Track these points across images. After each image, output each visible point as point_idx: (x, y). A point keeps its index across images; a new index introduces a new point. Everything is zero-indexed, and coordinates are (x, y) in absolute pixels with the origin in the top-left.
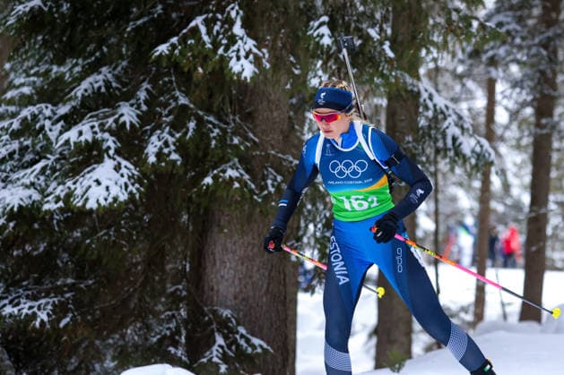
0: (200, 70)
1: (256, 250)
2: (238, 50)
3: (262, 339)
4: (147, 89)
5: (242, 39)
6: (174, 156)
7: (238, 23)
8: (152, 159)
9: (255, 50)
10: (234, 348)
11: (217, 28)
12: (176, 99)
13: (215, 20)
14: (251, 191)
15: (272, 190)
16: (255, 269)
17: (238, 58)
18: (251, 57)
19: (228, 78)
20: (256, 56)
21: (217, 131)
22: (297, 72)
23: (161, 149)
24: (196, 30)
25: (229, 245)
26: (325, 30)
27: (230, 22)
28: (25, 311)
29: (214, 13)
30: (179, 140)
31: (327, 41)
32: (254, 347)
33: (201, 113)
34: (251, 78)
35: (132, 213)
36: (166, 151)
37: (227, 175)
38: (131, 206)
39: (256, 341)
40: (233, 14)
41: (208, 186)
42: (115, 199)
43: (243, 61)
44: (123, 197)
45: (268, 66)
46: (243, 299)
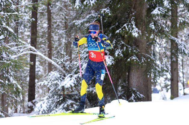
0: (126, 35)
1: (140, 75)
2: (134, 31)
3: (143, 94)
4: (115, 41)
5: (135, 28)
6: (121, 55)
7: (134, 25)
8: (117, 56)
9: (138, 31)
10: (136, 96)
11: (129, 26)
12: (121, 43)
13: (129, 25)
14: (139, 62)
15: (143, 61)
16: (140, 79)
17: (134, 32)
18: (137, 32)
19: (132, 37)
20: (138, 32)
21: (130, 49)
22: (147, 35)
23: (118, 53)
24: (125, 27)
25: (135, 74)
26: (153, 26)
27: (132, 25)
28: (91, 90)
29: (129, 23)
30: (122, 51)
31: (153, 28)
32: (141, 96)
33: (127, 45)
34: (137, 37)
35: (113, 68)
36: (120, 54)
37: (133, 58)
38: (113, 66)
39: (141, 95)
40: (133, 23)
41: (129, 61)
42: (109, 64)
43: (135, 33)
44: (111, 64)
45: (141, 34)
46: (138, 86)
